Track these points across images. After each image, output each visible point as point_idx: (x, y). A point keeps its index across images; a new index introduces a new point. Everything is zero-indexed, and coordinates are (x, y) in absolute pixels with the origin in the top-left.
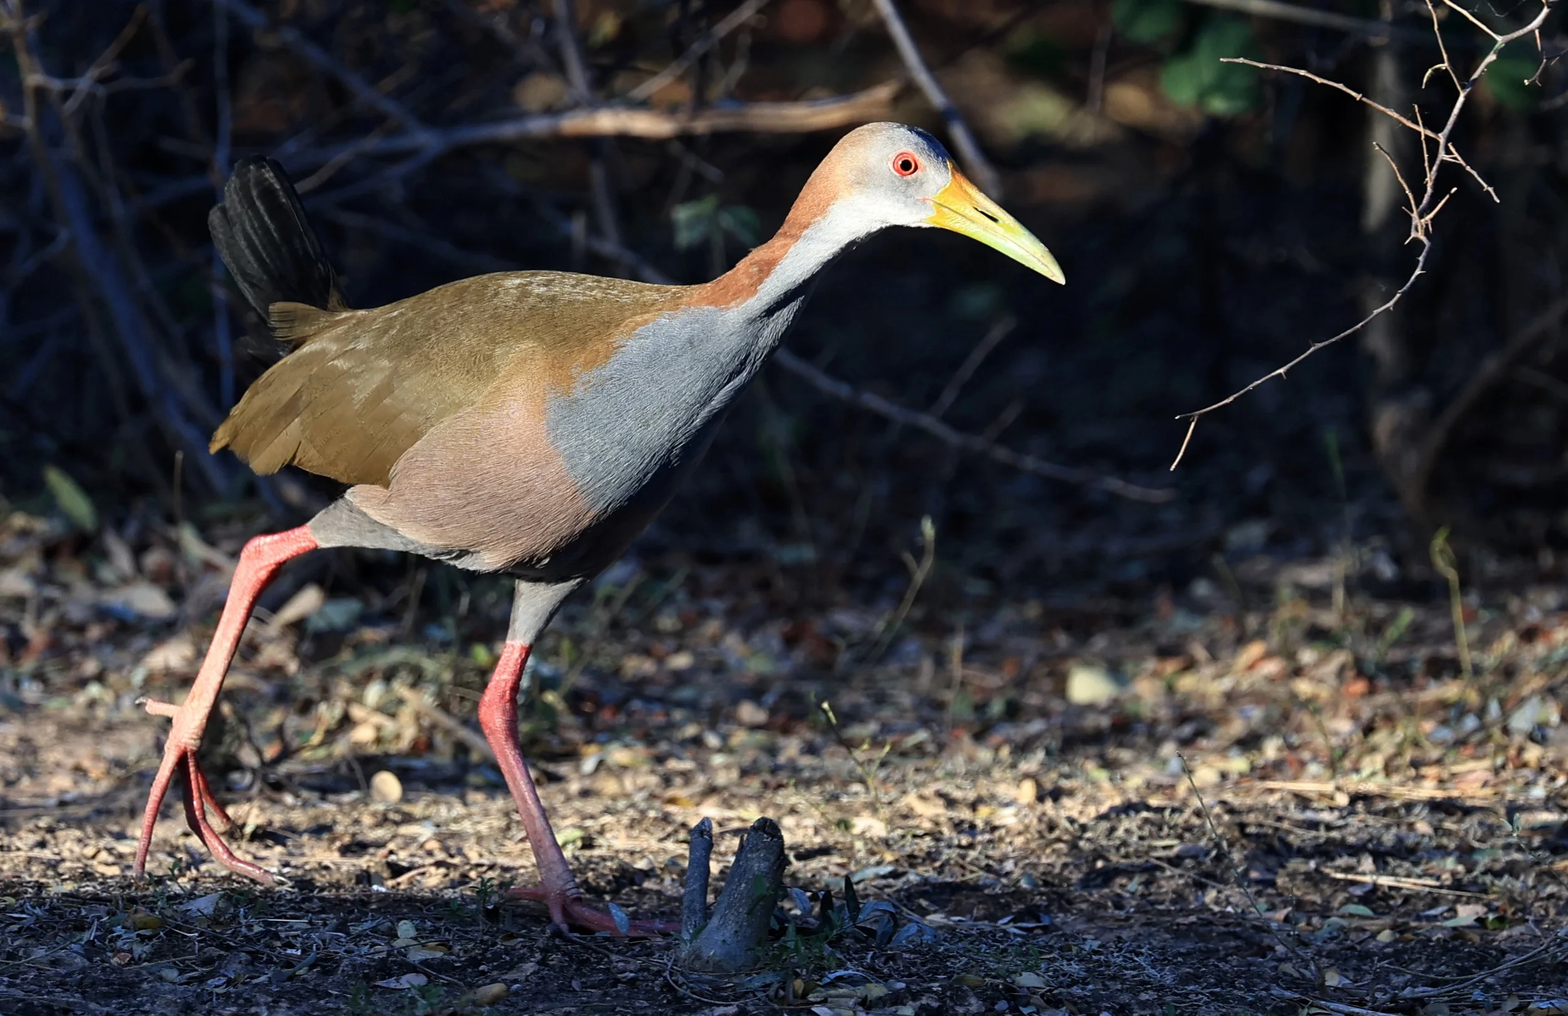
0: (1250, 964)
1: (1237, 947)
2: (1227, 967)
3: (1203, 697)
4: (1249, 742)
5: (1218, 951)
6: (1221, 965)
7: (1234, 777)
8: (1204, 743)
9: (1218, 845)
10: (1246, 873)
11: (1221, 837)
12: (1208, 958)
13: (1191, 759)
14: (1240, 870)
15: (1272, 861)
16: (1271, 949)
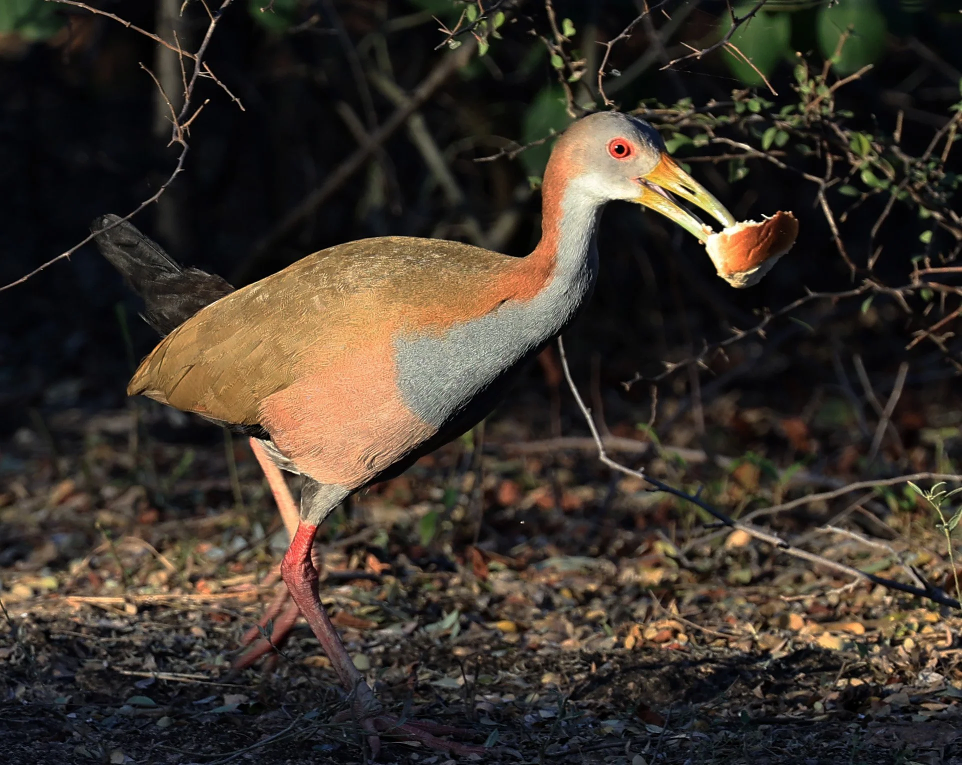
0: (51, 747)
1: (41, 734)
2: (31, 750)
3: (22, 527)
4: (58, 565)
5: (25, 737)
6: (25, 748)
7: (45, 592)
8: (20, 565)
9: (28, 650)
10: (50, 672)
11: (28, 643)
12: (16, 743)
13: (10, 579)
14: (44, 670)
15: (72, 661)
16: (71, 735)
